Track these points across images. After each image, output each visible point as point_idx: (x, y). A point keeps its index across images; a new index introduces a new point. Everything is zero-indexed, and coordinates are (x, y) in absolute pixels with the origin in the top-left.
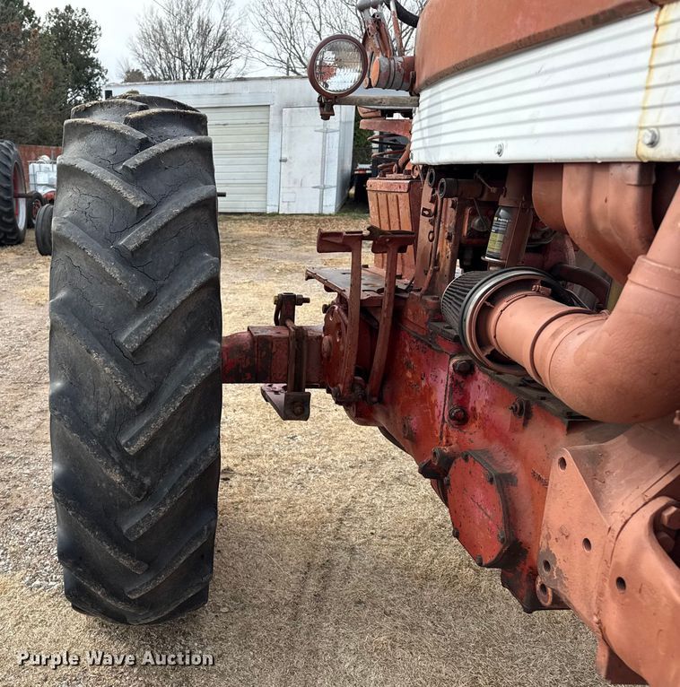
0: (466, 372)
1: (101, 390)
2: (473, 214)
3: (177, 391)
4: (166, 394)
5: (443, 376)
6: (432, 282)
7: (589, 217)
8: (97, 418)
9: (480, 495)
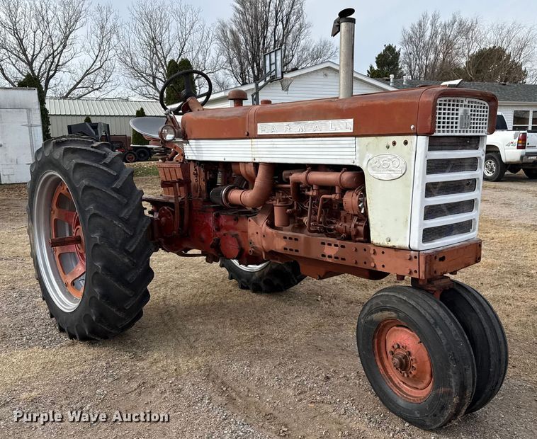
0: (218, 216)
1: (117, 233)
2: (210, 174)
3: (141, 230)
4: (138, 232)
5: (211, 218)
6: (200, 194)
7: (246, 172)
8: (117, 243)
9: (230, 242)
